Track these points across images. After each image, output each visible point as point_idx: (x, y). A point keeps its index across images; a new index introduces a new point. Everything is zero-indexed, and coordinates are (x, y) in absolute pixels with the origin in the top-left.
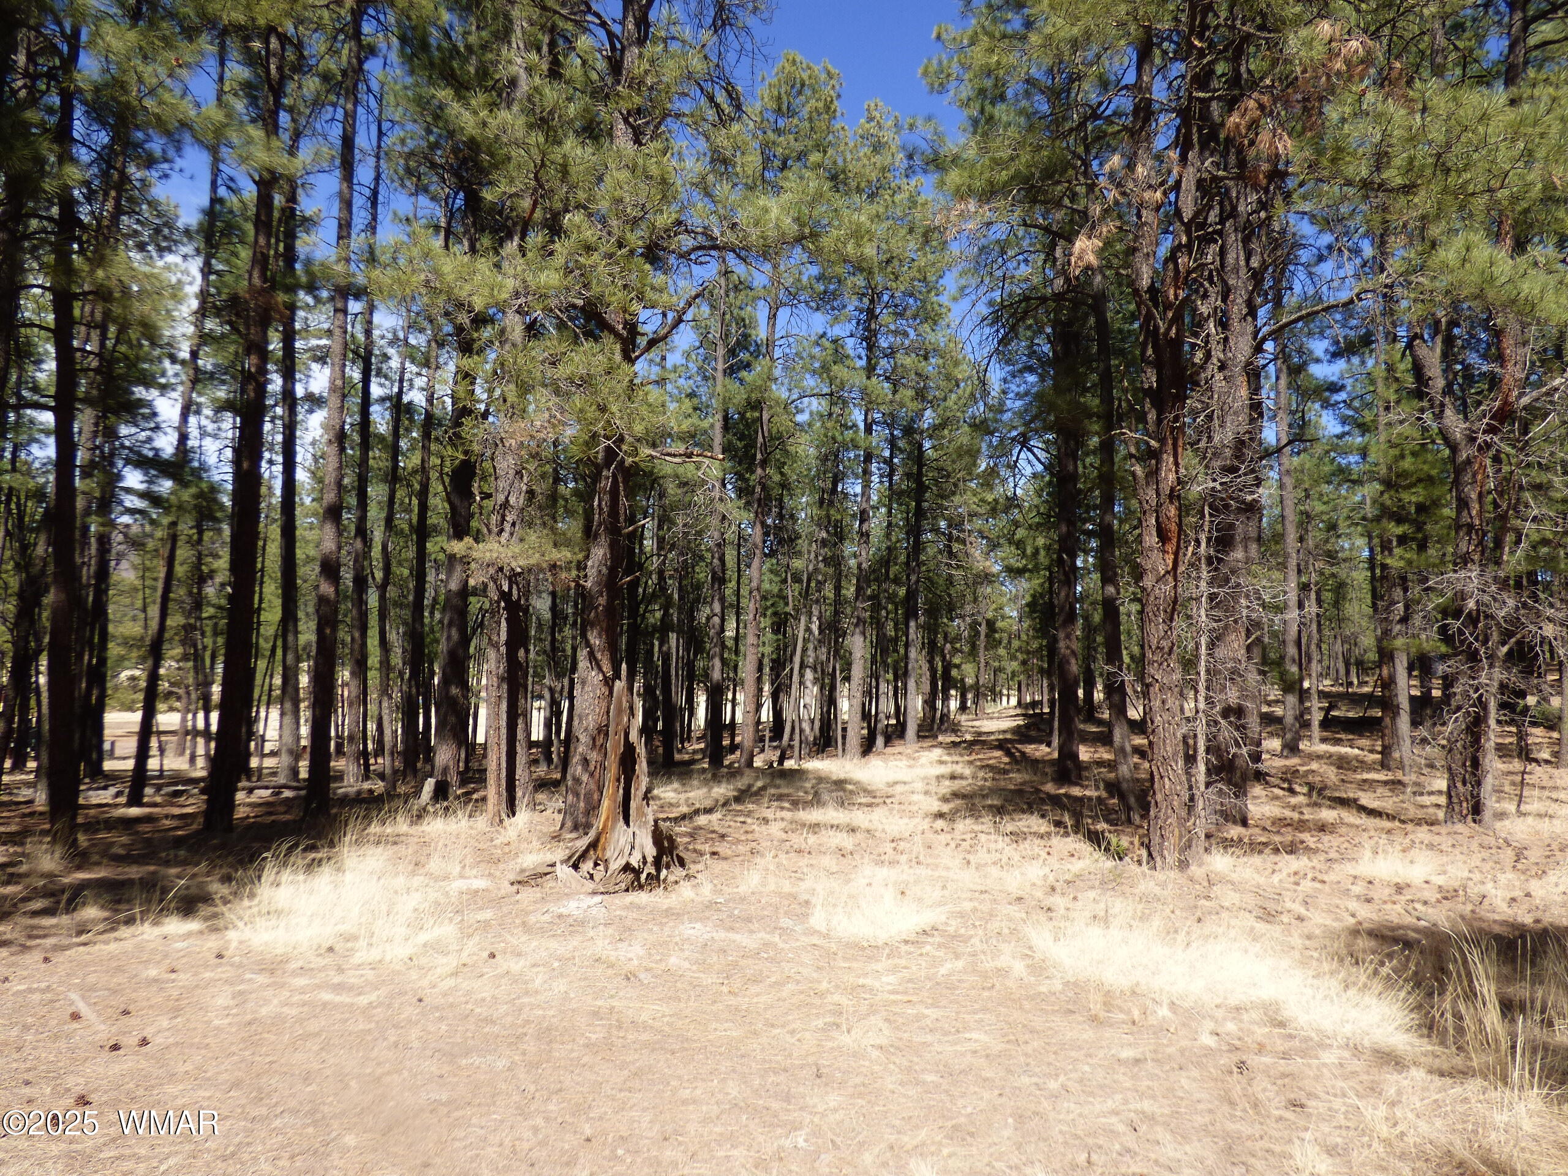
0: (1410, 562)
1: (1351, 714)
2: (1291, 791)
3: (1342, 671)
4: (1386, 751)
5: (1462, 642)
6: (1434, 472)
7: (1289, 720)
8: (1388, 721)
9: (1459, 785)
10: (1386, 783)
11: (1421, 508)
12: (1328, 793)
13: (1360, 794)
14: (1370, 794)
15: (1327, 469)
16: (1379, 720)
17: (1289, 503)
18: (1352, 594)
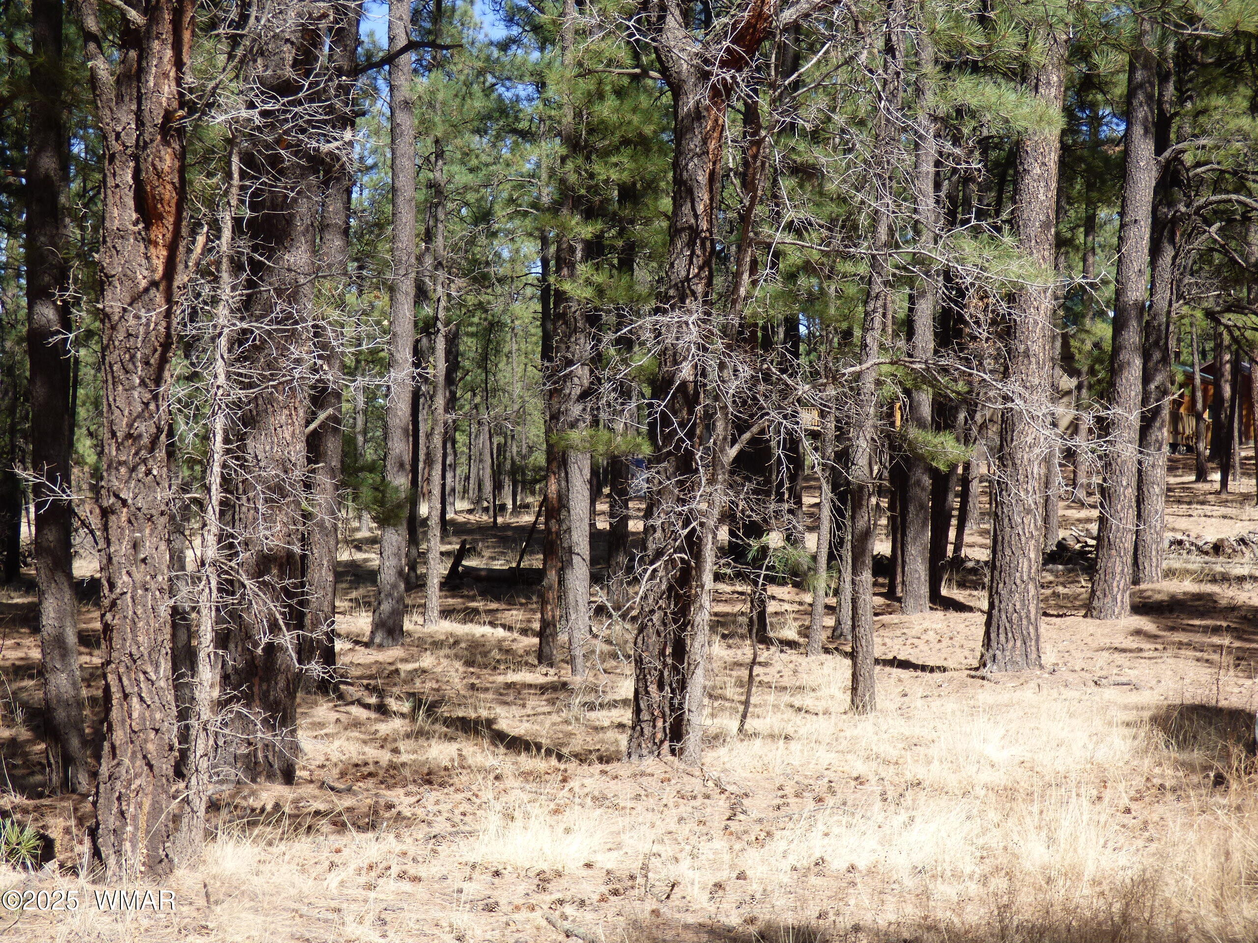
0: (600, 291)
1: (499, 565)
2: (382, 710)
3: (488, 486)
4: (546, 632)
5: (668, 438)
6: (648, 130)
7: (388, 576)
8: (552, 576)
9: (653, 688)
10: (543, 689)
11: (628, 193)
12: (444, 711)
13: (500, 710)
14: (516, 711)
15: (478, 104)
16: (540, 574)
17: (406, 165)
18: (511, 345)
